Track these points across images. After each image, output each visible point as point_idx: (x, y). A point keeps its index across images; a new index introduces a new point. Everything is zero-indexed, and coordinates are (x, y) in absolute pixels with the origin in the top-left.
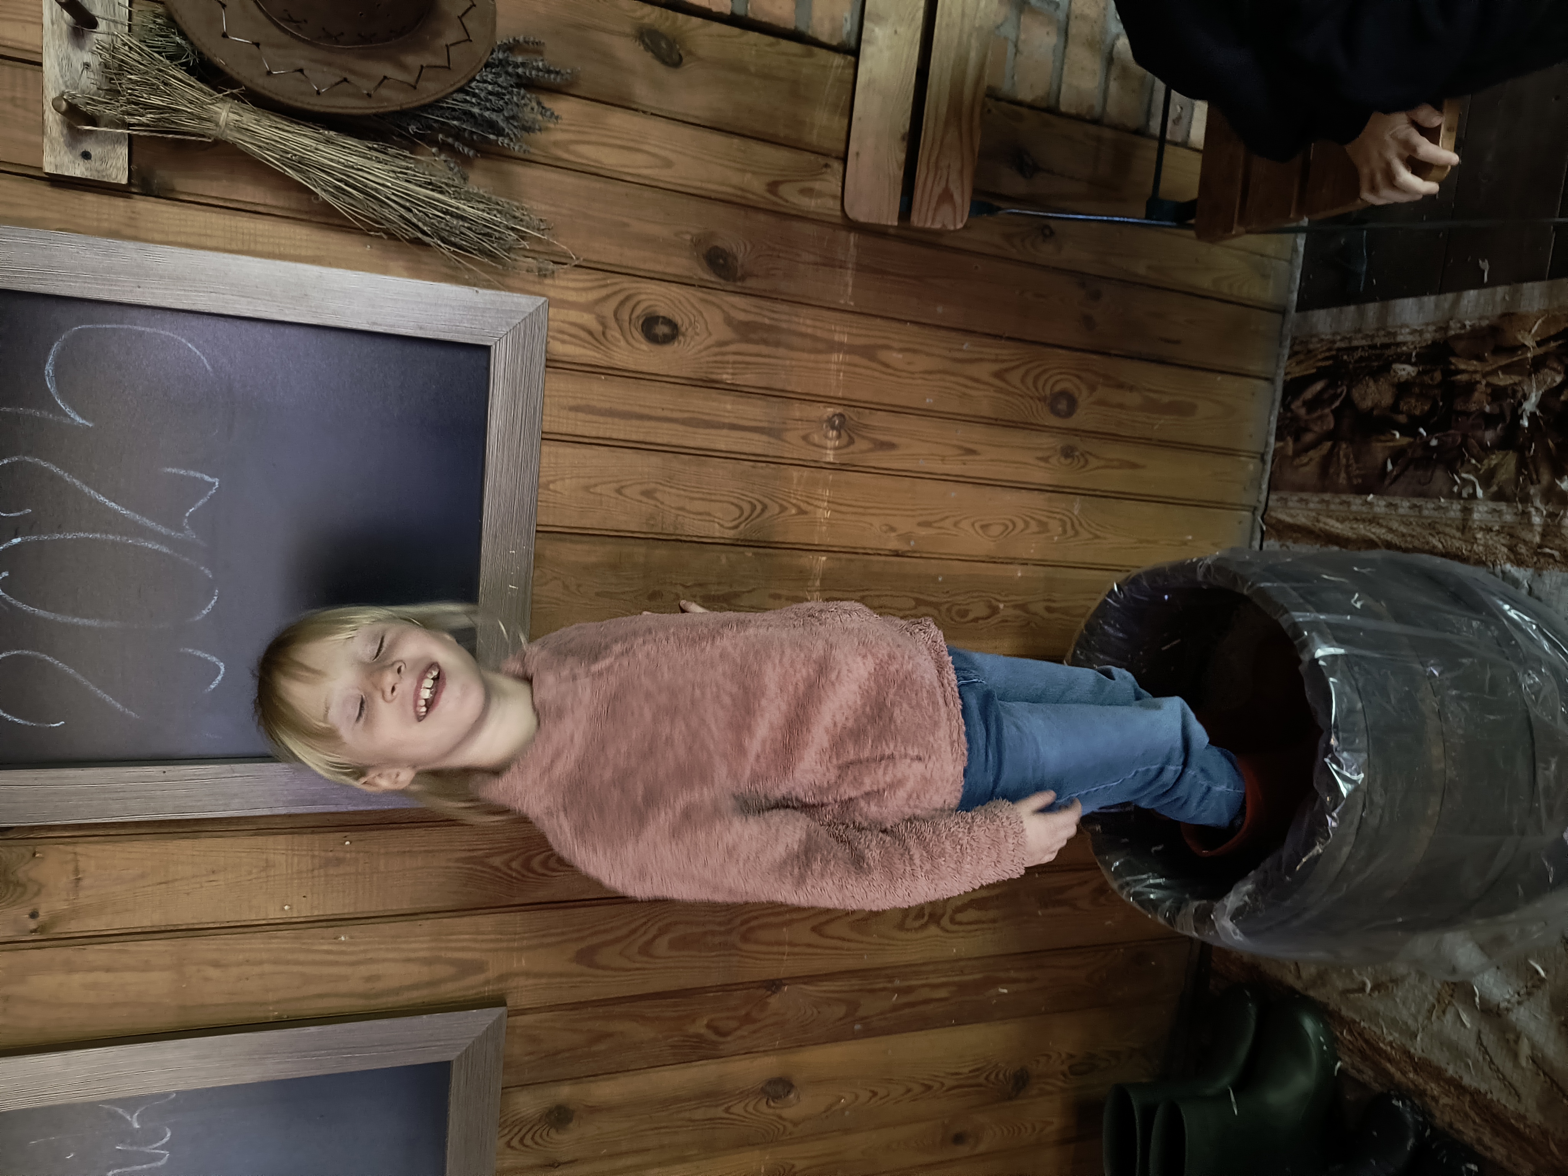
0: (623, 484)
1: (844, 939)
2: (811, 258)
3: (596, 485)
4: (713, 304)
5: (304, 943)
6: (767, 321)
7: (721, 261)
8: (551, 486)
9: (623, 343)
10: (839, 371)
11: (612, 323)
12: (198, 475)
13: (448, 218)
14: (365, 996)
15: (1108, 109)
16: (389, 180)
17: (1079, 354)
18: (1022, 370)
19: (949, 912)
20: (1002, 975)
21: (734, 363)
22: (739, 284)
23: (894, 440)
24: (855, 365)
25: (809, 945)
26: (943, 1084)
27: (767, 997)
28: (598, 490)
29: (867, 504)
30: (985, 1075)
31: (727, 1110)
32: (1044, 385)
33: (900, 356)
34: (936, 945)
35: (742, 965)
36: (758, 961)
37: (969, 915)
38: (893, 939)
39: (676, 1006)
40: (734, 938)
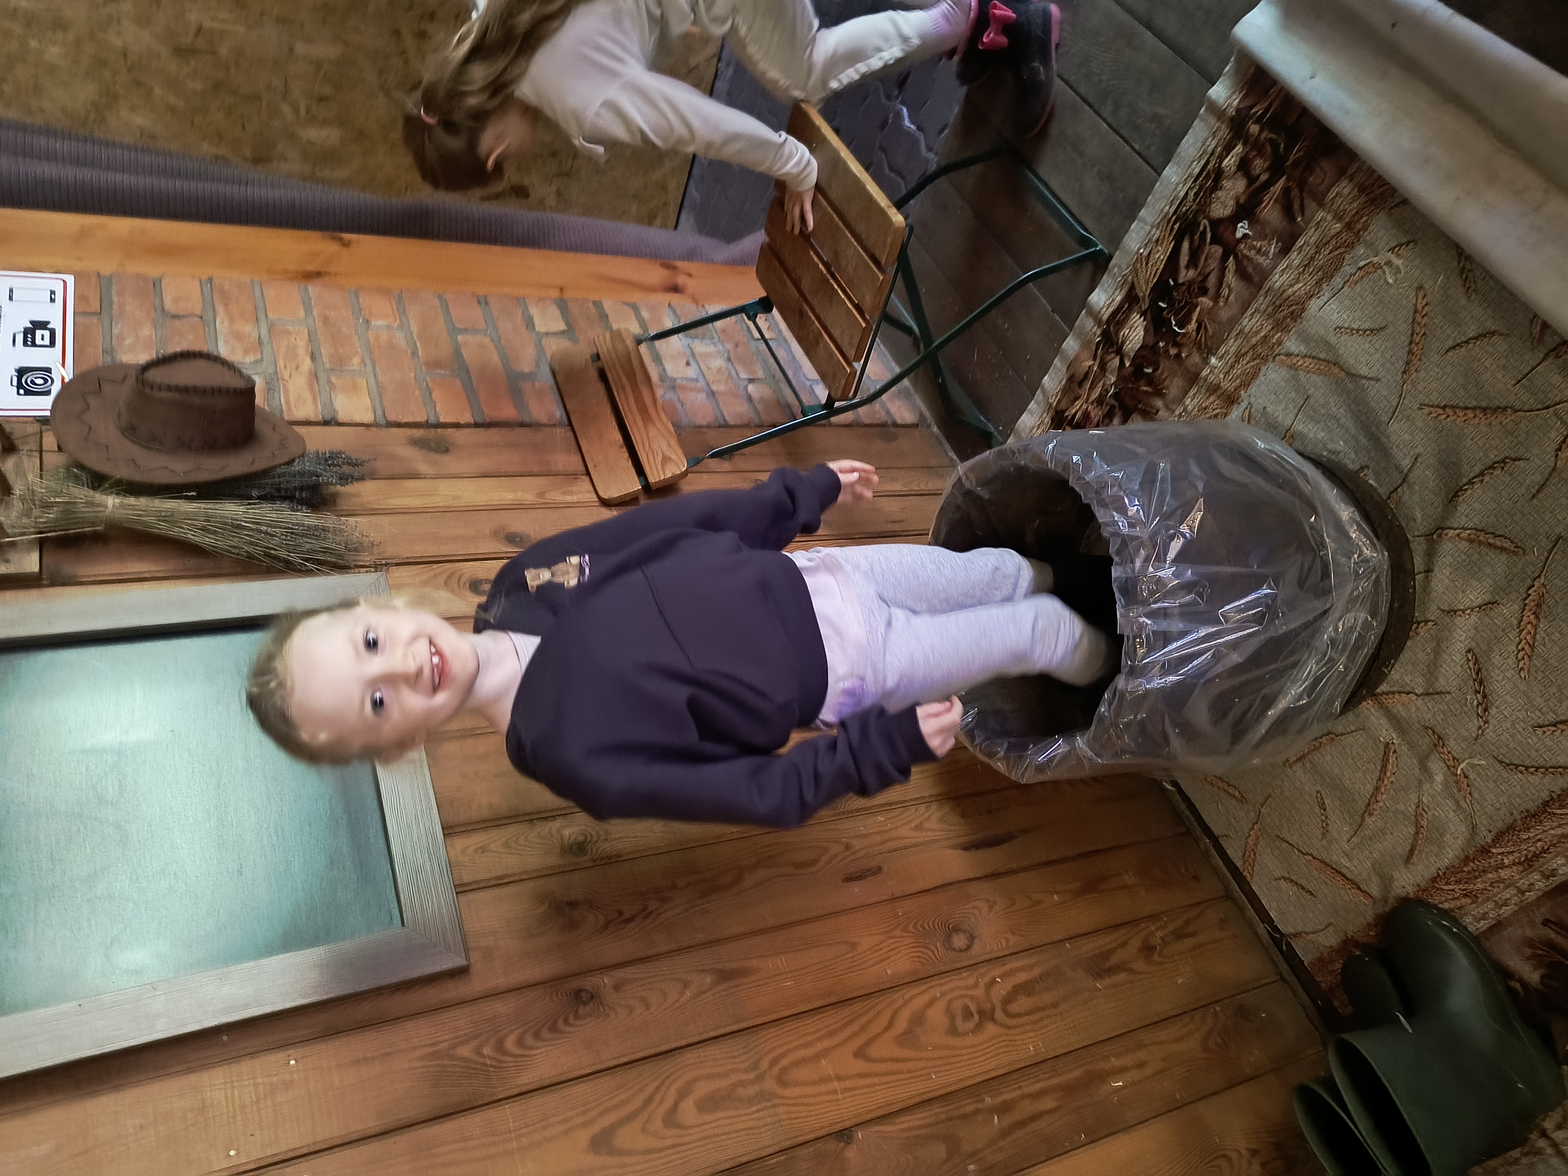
1: (897, 1060)
7: (518, 539)
9: (457, 601)
19: (998, 1005)
20: (1103, 1065)
25: (861, 1075)
27: (843, 1149)
34: (1007, 1046)
35: (793, 1116)
36: (811, 1108)
37: (1022, 1003)
38: (953, 1049)
40: (770, 1084)
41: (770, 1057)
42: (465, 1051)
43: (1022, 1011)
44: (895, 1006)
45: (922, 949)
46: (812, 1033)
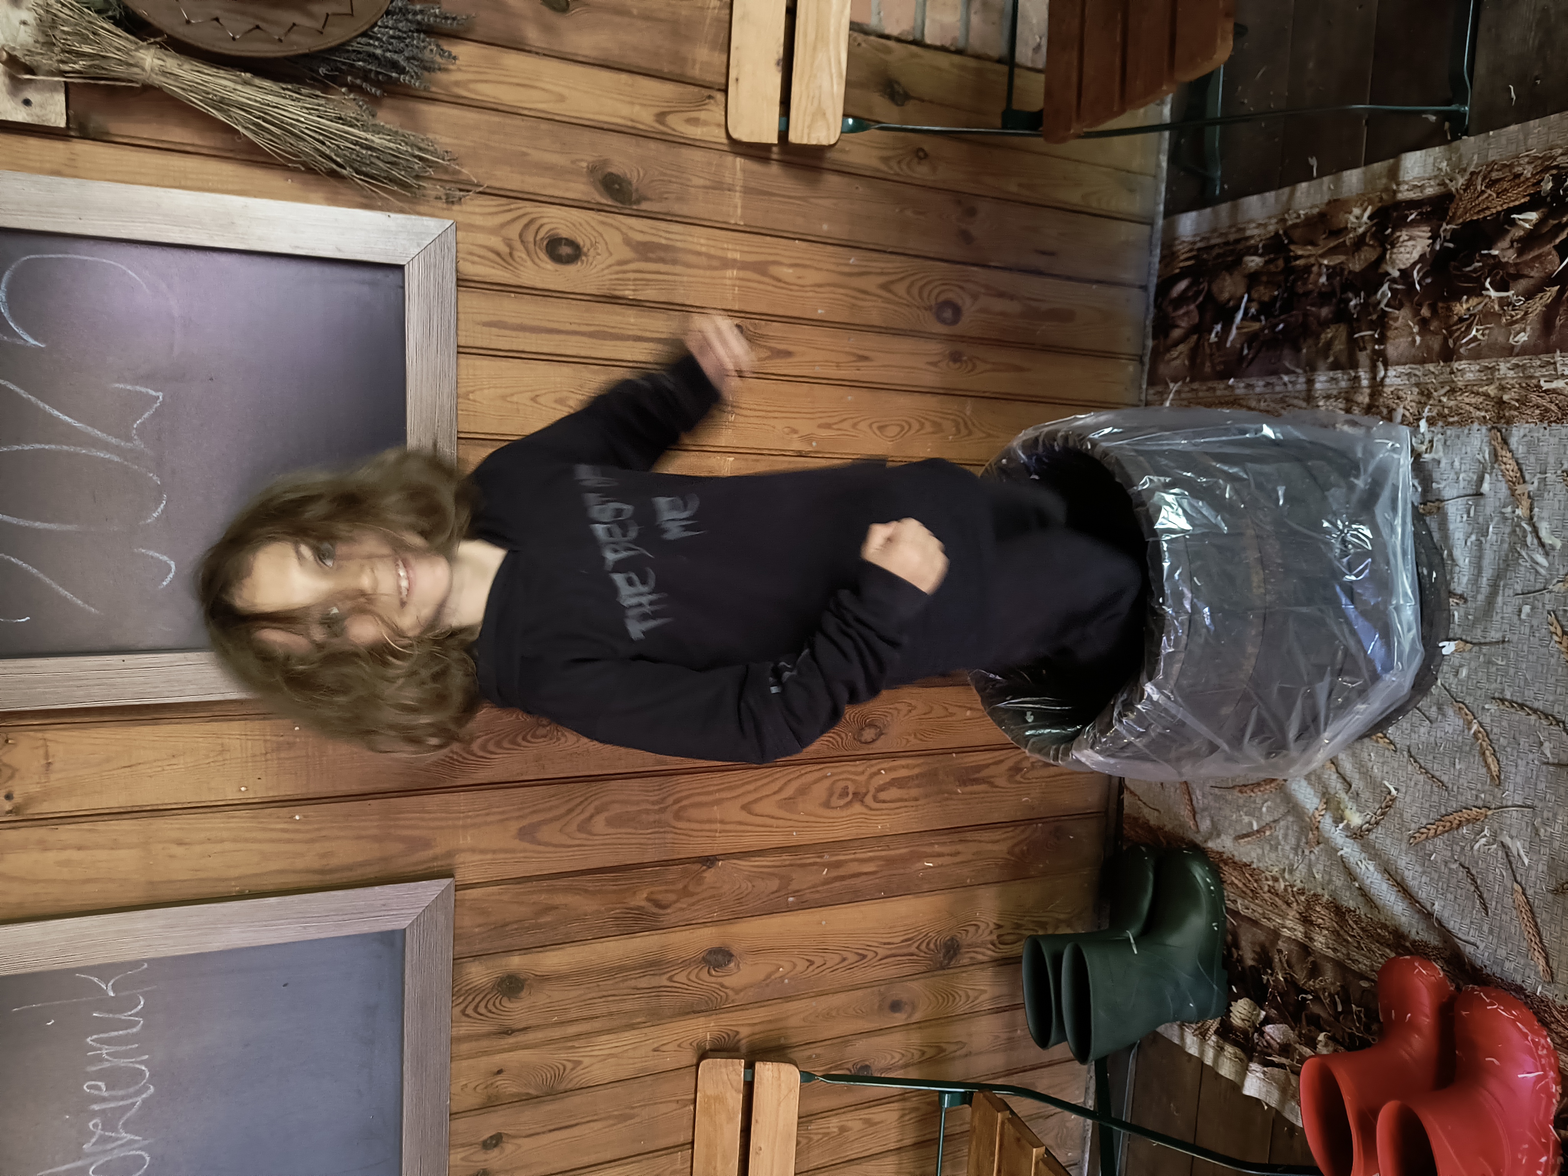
0: (538, 393)
1: (773, 817)
2: (701, 182)
3: (512, 395)
4: (611, 225)
5: (263, 822)
6: (663, 241)
7: (617, 186)
8: (471, 396)
9: (529, 263)
10: (734, 286)
11: (518, 245)
12: (143, 390)
13: (357, 148)
14: (322, 872)
15: (971, 41)
16: (303, 115)
17: (958, 266)
18: (907, 282)
19: (872, 791)
20: (928, 850)
21: (635, 280)
22: (635, 207)
23: (791, 348)
24: (749, 280)
25: (740, 823)
26: (876, 953)
27: (704, 871)
28: (515, 399)
29: (769, 409)
30: (916, 944)
31: (670, 979)
32: (929, 295)
33: (791, 271)
34: (860, 822)
35: (674, 841)
36: (691, 838)
37: (890, 794)
38: (820, 817)
39: (616, 880)
40: (668, 816)
41: (678, 796)
43: (888, 798)
44: (791, 776)
46: (715, 785)
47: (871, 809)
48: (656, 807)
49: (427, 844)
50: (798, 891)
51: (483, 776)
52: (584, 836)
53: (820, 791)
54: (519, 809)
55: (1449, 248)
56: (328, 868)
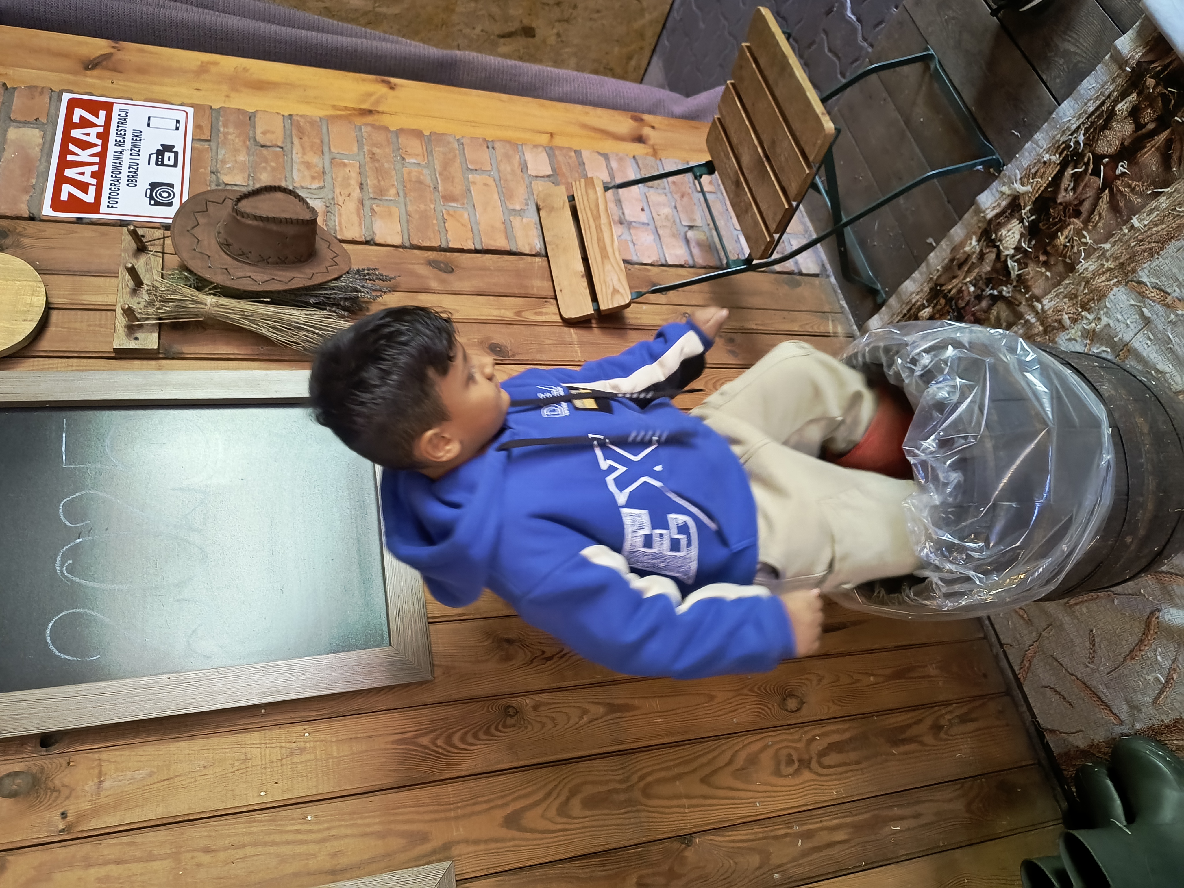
1: (733, 789)
5: (279, 825)
7: (498, 349)
17: (734, 370)
18: (703, 381)
19: (814, 757)
20: (888, 813)
22: (512, 359)
25: (703, 797)
27: (684, 851)
34: (816, 789)
35: (651, 820)
36: (664, 816)
37: (832, 759)
38: (776, 786)
39: (603, 865)
40: (637, 794)
41: (640, 773)
42: (425, 741)
43: (832, 764)
44: (736, 748)
45: (762, 707)
46: (671, 760)
47: (820, 775)
48: (624, 786)
49: (424, 838)
50: (780, 866)
51: (466, 767)
52: (565, 820)
53: (766, 759)
54: (502, 797)
55: (1033, 220)
56: (338, 867)
